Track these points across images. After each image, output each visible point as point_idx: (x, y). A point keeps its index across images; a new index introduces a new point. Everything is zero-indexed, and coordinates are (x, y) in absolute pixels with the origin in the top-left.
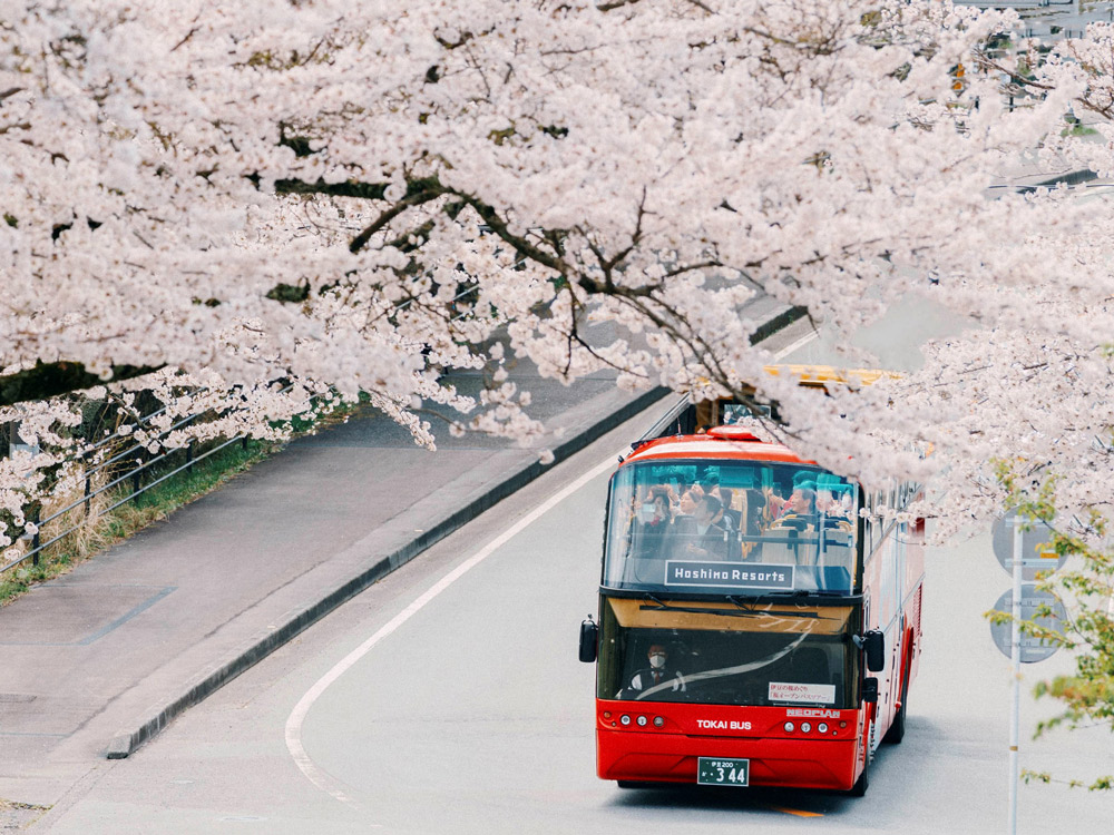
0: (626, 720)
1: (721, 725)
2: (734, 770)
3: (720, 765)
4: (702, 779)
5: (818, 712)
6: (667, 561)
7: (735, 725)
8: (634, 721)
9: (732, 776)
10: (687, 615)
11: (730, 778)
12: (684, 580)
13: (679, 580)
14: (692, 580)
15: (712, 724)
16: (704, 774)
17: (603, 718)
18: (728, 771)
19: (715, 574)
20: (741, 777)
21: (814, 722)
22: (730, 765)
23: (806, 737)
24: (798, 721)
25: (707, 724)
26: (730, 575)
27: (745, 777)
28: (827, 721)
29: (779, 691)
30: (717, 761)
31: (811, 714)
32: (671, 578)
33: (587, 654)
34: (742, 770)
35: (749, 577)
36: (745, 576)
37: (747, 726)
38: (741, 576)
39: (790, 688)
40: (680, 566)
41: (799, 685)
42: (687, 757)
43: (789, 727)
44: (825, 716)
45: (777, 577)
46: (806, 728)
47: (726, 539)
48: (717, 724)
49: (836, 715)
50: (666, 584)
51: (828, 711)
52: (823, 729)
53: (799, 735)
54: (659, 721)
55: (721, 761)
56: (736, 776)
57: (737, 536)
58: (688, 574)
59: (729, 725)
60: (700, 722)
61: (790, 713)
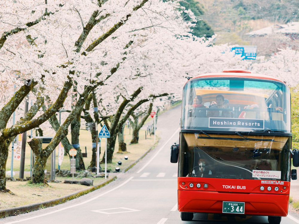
0: (192, 185)
1: (233, 187)
2: (238, 207)
3: (232, 205)
4: (225, 211)
5: (275, 182)
6: (209, 118)
7: (239, 187)
8: (195, 186)
9: (237, 210)
10: (218, 140)
11: (236, 210)
12: (217, 125)
13: (215, 125)
14: (220, 125)
15: (229, 187)
16: (225, 209)
17: (181, 185)
18: (235, 207)
19: (230, 123)
20: (241, 210)
21: (273, 186)
22: (236, 205)
23: (269, 193)
24: (266, 186)
25: (227, 187)
26: (237, 123)
27: (243, 209)
28: (278, 186)
29: (257, 174)
30: (231, 203)
31: (272, 182)
32: (211, 124)
33: (174, 159)
34: (242, 207)
35: (245, 124)
36: (243, 124)
37: (244, 188)
38: (241, 124)
39: (262, 172)
40: (215, 120)
41: (265, 171)
42: (218, 201)
43: (262, 188)
44: (278, 184)
45: (257, 124)
46: (269, 188)
47: (234, 110)
48: (231, 187)
49: (282, 183)
50: (209, 127)
51: (279, 182)
52: (277, 189)
53: (266, 192)
54: (206, 186)
55: (233, 203)
56: (239, 209)
57: (238, 109)
58: (218, 123)
59: (236, 187)
60: (224, 186)
61: (263, 182)
